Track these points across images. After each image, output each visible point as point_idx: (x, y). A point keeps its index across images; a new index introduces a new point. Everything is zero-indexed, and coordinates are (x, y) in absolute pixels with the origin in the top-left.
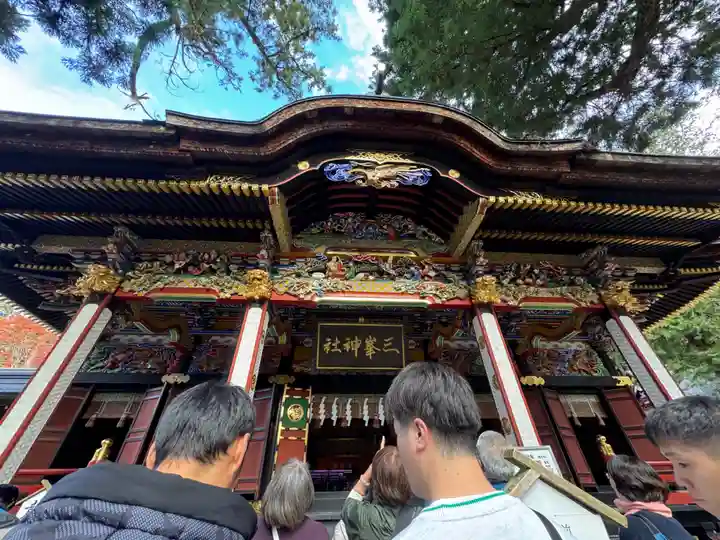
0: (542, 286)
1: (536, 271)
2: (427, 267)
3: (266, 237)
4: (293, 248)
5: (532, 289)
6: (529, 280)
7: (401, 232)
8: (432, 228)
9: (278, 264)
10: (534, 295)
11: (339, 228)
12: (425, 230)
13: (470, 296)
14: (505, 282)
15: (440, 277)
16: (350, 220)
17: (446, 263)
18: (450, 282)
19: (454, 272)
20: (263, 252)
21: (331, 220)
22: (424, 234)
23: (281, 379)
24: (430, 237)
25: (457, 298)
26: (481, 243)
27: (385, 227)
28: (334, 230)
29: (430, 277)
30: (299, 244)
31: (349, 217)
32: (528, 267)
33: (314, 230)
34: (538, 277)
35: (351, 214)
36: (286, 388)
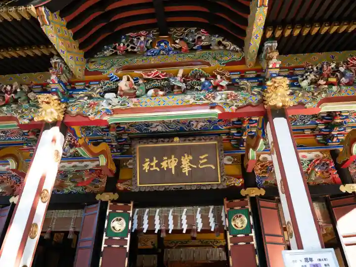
0: (348, 84)
1: (342, 69)
2: (219, 77)
3: (55, 63)
4: (87, 72)
5: (335, 88)
6: (333, 80)
7: (195, 45)
8: (227, 37)
9: (74, 89)
10: (337, 95)
11: (132, 48)
12: (221, 39)
13: (262, 101)
14: (304, 84)
15: (233, 85)
16: (142, 39)
17: (242, 72)
18: (243, 89)
19: (248, 79)
20: (53, 77)
21: (124, 40)
22: (220, 43)
23: (106, 197)
24: (225, 46)
25: (250, 105)
26: (275, 44)
27: (177, 41)
28: (127, 51)
29: (222, 87)
30: (92, 67)
31: (141, 35)
32: (333, 65)
33: (107, 53)
34: (343, 75)
35: (143, 33)
36: (110, 204)
